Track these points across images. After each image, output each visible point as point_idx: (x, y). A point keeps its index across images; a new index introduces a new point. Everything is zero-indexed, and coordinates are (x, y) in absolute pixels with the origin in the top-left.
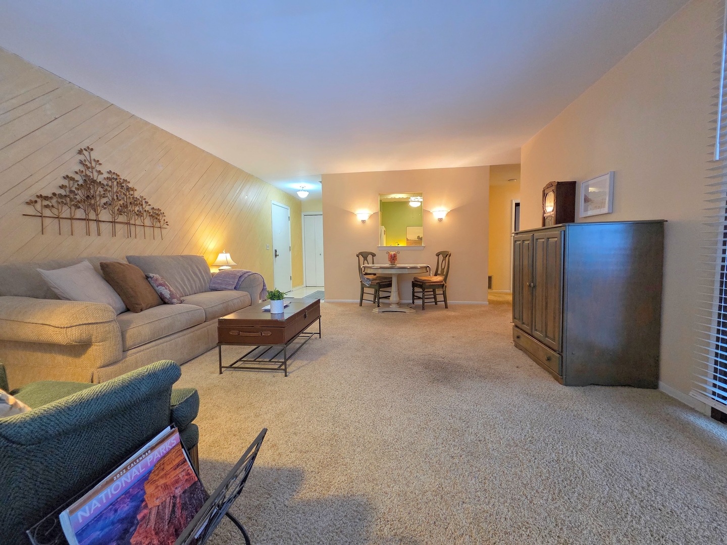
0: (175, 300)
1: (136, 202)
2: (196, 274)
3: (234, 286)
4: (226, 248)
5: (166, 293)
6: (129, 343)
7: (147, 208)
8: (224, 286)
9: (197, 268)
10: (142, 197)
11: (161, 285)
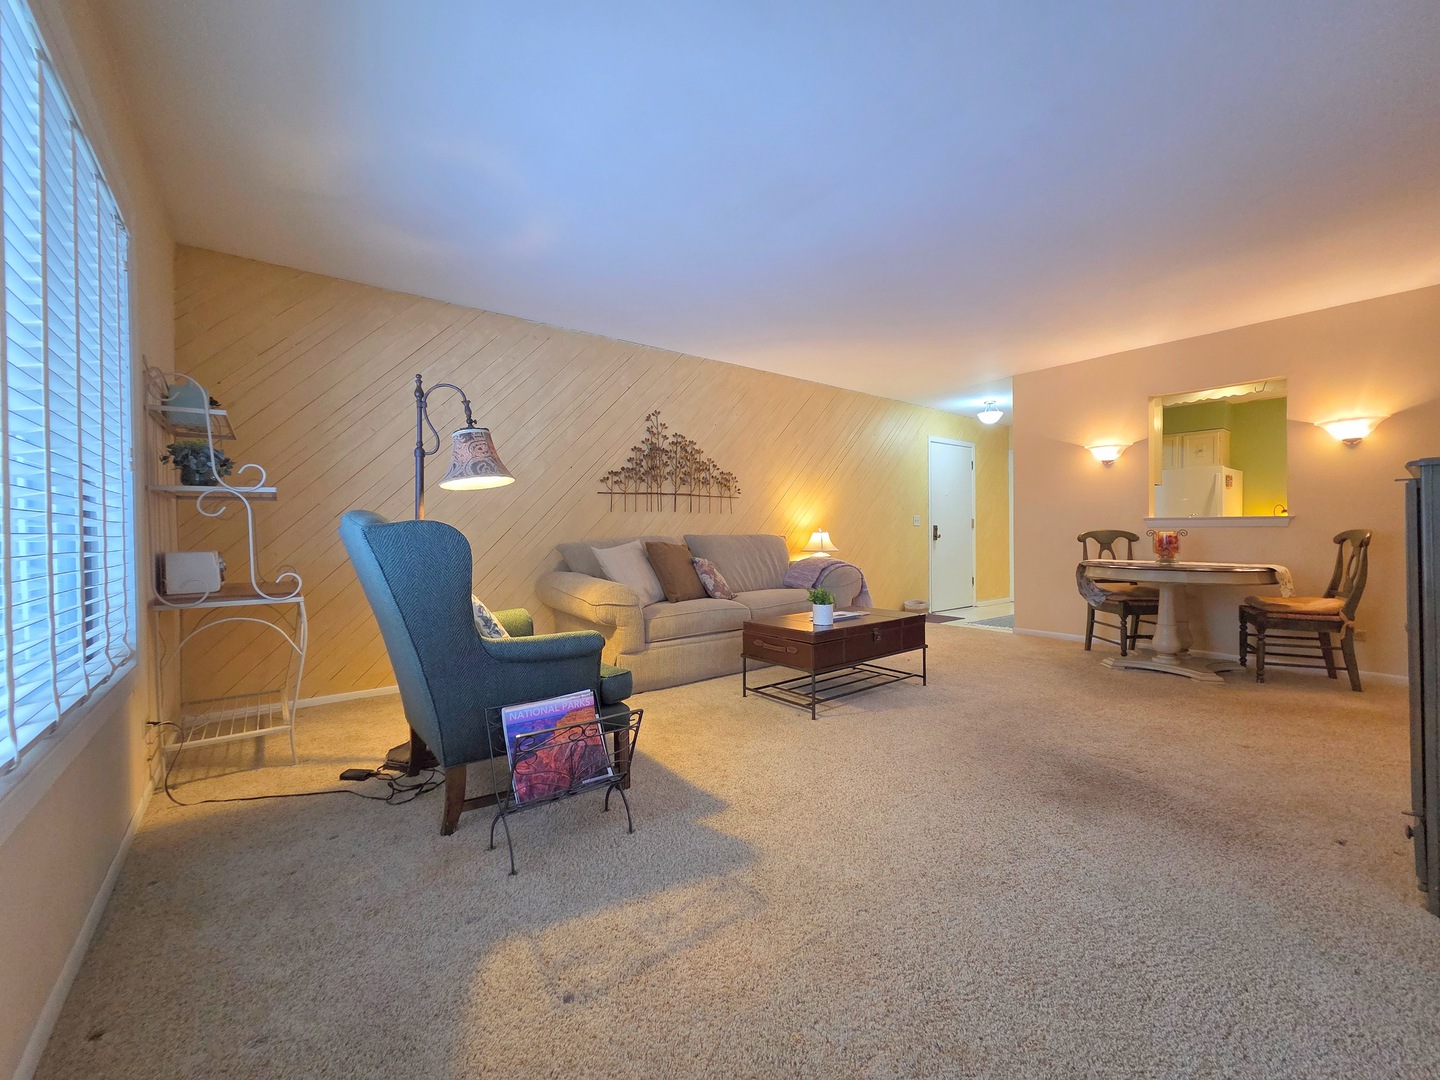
0: (718, 594)
1: (702, 467)
2: (765, 563)
3: (812, 583)
4: (823, 527)
5: (710, 584)
6: (652, 634)
7: (716, 473)
8: (800, 583)
9: (769, 553)
10: (709, 460)
11: (705, 572)
